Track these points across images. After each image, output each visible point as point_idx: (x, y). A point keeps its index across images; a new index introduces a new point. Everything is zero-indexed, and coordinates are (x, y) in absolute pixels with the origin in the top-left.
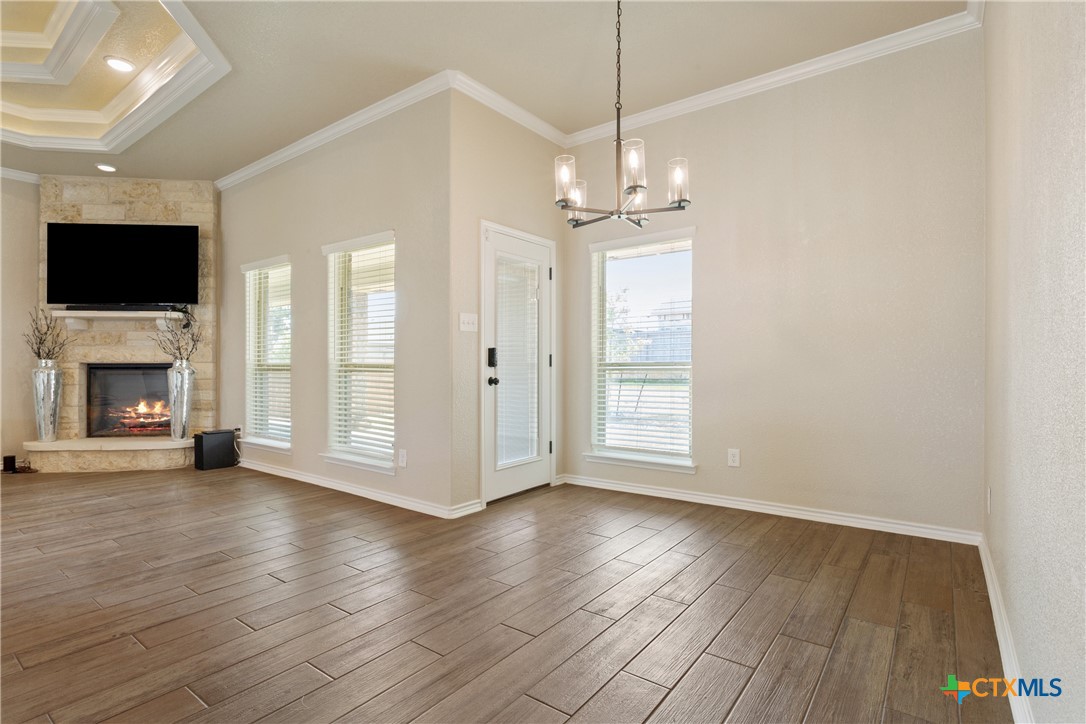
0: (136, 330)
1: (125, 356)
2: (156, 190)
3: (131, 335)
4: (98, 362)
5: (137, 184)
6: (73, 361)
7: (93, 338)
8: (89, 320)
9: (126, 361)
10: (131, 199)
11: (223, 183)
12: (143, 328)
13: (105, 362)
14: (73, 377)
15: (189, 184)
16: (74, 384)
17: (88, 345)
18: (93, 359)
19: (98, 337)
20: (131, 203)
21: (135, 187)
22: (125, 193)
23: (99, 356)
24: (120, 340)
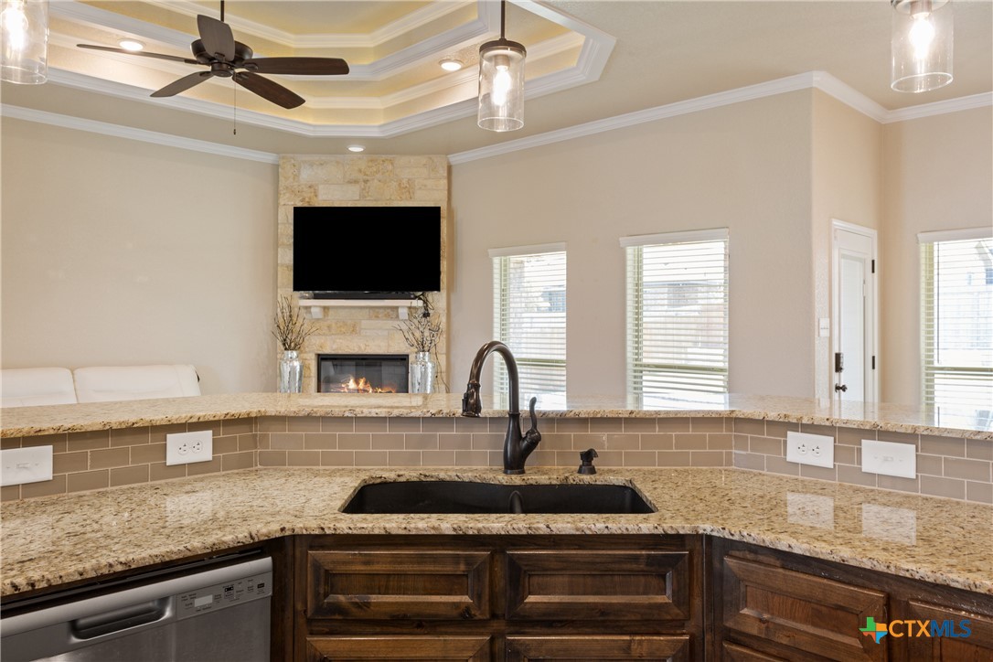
0: (370, 318)
1: (360, 347)
2: (390, 167)
3: (365, 323)
4: (333, 352)
5: (371, 161)
6: (310, 352)
7: (329, 327)
8: (325, 308)
9: (360, 353)
10: (365, 177)
11: (455, 159)
12: (377, 317)
13: (340, 352)
14: (309, 368)
15: (424, 160)
16: (310, 377)
17: (324, 334)
18: (328, 350)
19: (334, 325)
20: (366, 181)
21: (370, 164)
22: (360, 171)
23: (334, 347)
24: (354, 330)
